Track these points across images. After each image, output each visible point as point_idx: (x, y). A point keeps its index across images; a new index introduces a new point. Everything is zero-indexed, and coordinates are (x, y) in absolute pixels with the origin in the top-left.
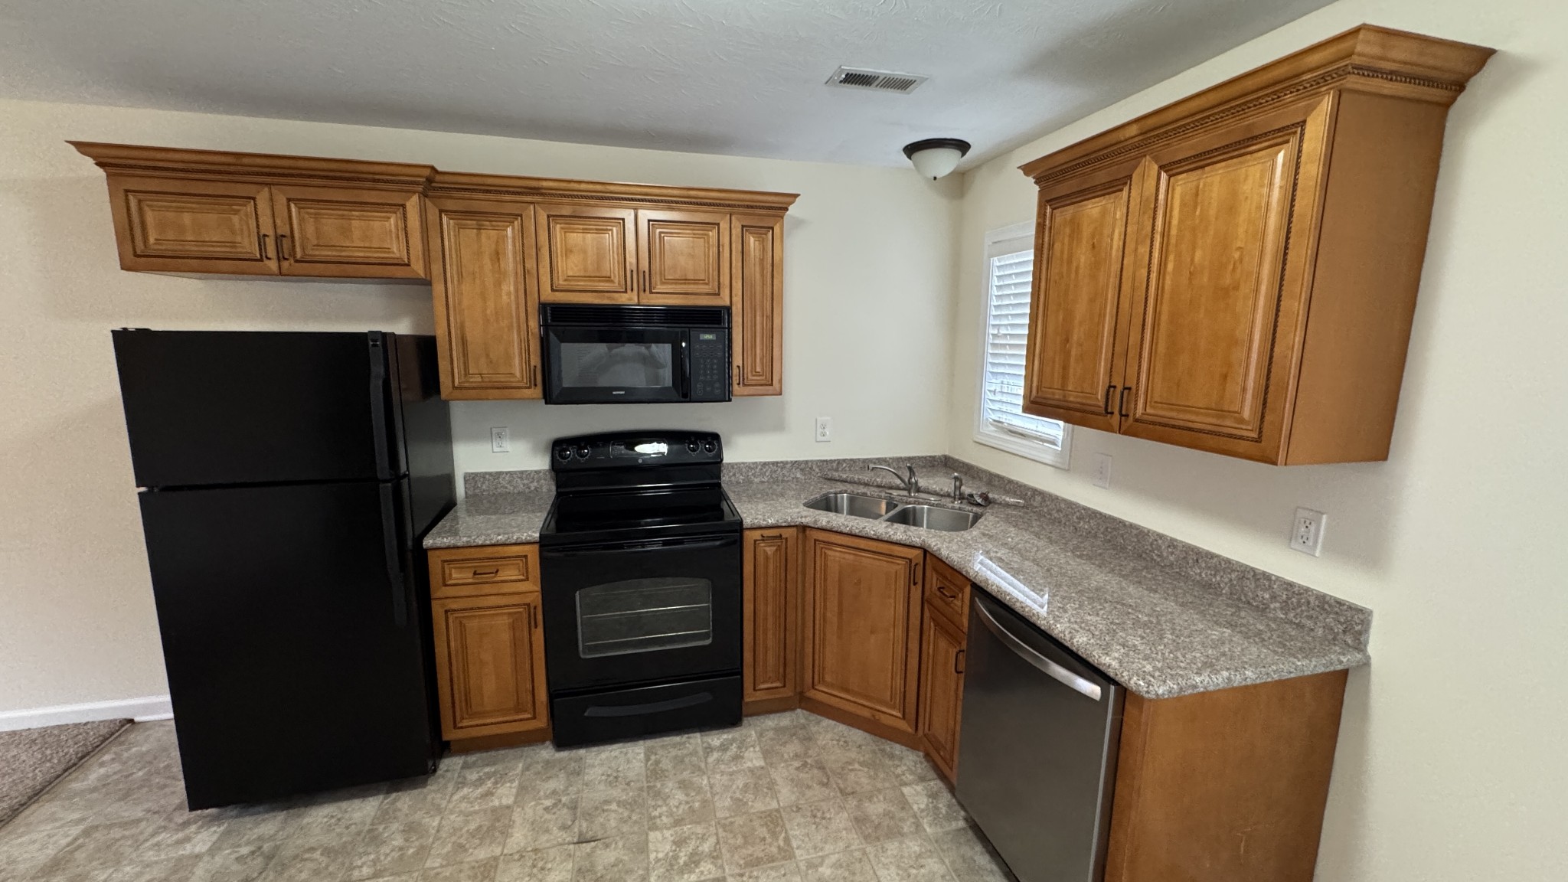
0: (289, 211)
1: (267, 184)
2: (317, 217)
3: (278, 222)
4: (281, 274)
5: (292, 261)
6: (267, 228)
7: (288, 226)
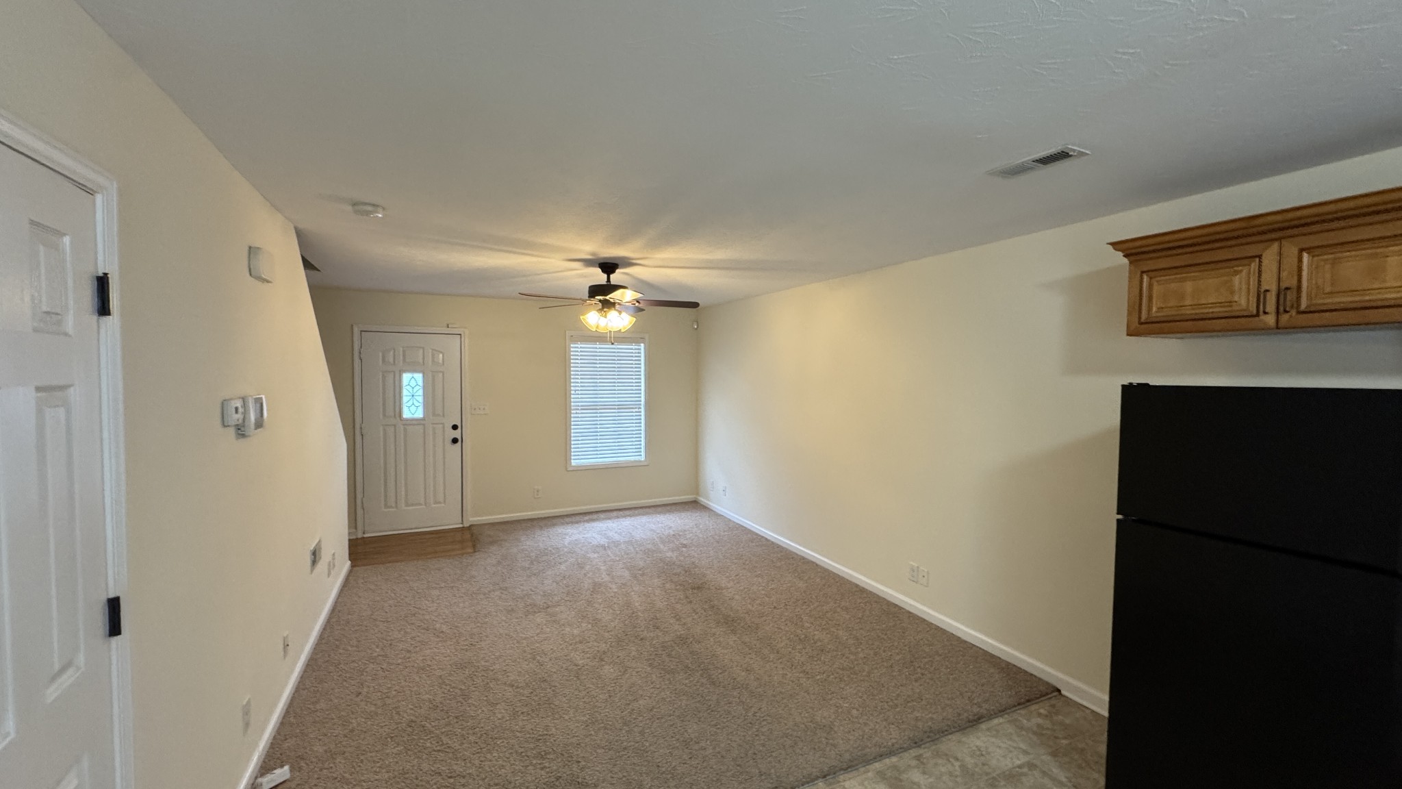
0: (1300, 260)
1: (1276, 240)
2: (1334, 263)
3: (1284, 274)
4: (1278, 328)
5: (1293, 312)
6: (1270, 283)
7: (1296, 278)
